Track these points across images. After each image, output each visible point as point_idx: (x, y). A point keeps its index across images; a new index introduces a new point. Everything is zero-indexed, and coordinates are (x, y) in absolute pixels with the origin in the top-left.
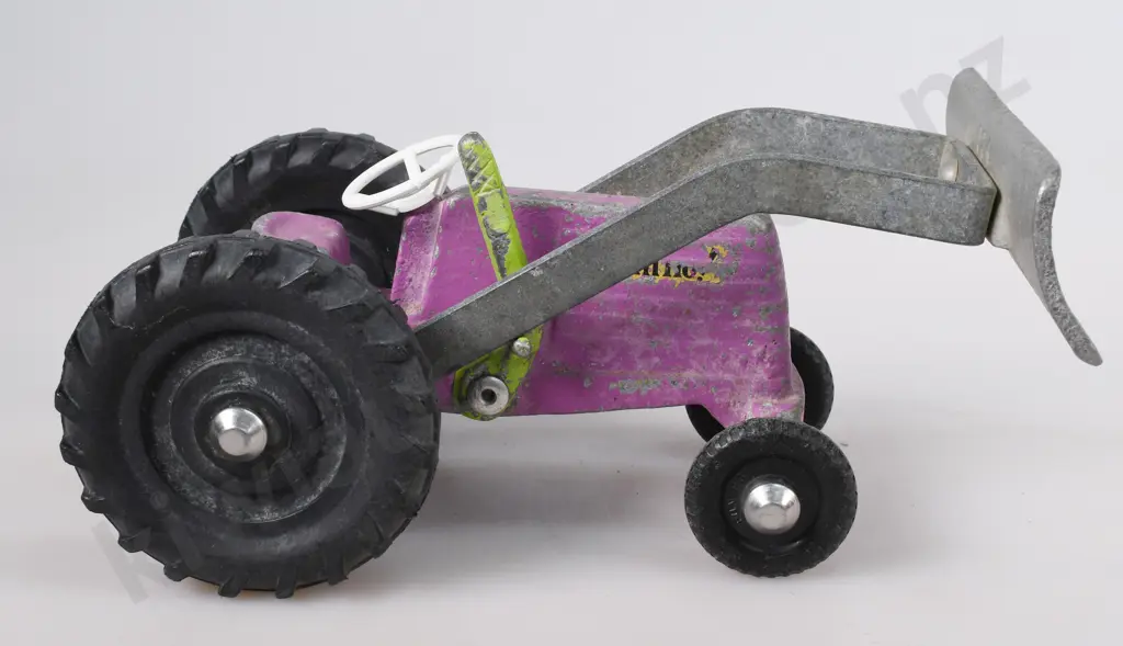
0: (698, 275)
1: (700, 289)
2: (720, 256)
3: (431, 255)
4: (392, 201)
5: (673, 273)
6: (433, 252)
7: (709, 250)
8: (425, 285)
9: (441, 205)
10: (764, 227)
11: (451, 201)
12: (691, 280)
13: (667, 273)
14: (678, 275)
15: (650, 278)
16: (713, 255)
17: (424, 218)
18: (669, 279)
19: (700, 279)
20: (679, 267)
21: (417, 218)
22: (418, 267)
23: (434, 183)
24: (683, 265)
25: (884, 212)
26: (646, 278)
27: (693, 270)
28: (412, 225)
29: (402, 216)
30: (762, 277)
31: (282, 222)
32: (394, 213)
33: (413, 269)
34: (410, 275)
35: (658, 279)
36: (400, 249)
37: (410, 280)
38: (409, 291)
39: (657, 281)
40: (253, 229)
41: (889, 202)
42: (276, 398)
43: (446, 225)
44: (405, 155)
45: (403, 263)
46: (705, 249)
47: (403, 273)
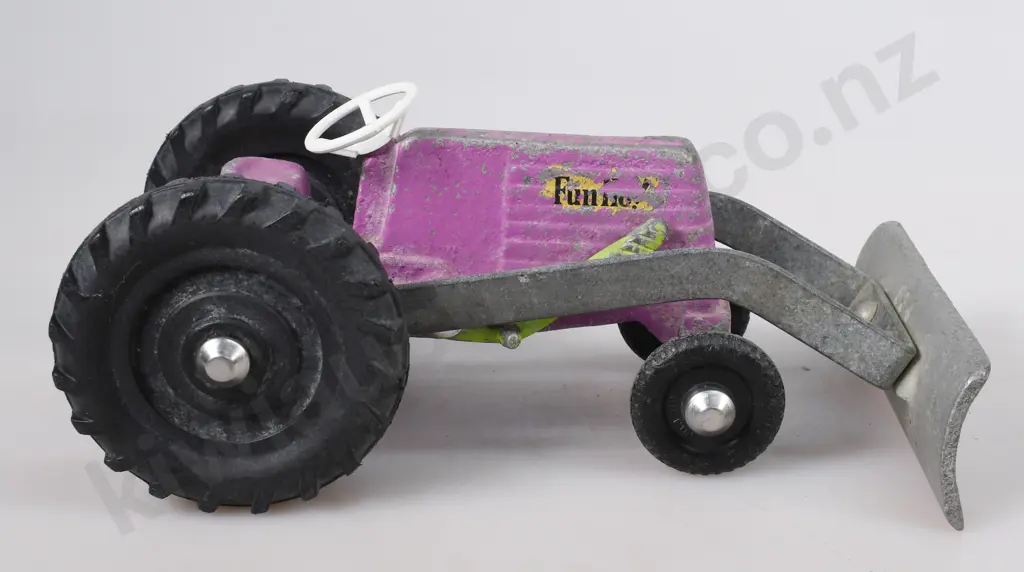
0: (633, 203)
1: (635, 216)
2: (652, 187)
3: (389, 192)
4: (351, 145)
5: (610, 203)
6: (392, 189)
7: (642, 181)
8: (384, 220)
9: (397, 147)
10: (690, 159)
11: (406, 143)
12: (627, 208)
13: (605, 203)
14: (614, 205)
15: (589, 208)
16: (646, 185)
17: (381, 159)
18: (607, 208)
19: (634, 207)
20: (615, 197)
21: (375, 159)
22: (377, 204)
23: (390, 128)
24: (619, 196)
25: (825, 337)
26: (586, 208)
27: (629, 199)
28: (371, 166)
29: (361, 158)
30: (690, 204)
31: (248, 166)
32: (354, 156)
33: (373, 207)
34: (369, 212)
35: (597, 208)
36: (360, 190)
37: (370, 217)
38: (369, 227)
39: (596, 210)
40: (222, 173)
41: (833, 331)
42: (246, 320)
43: (402, 166)
44: (359, 101)
45: (363, 201)
46: (639, 181)
47: (364, 211)
